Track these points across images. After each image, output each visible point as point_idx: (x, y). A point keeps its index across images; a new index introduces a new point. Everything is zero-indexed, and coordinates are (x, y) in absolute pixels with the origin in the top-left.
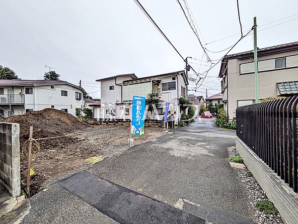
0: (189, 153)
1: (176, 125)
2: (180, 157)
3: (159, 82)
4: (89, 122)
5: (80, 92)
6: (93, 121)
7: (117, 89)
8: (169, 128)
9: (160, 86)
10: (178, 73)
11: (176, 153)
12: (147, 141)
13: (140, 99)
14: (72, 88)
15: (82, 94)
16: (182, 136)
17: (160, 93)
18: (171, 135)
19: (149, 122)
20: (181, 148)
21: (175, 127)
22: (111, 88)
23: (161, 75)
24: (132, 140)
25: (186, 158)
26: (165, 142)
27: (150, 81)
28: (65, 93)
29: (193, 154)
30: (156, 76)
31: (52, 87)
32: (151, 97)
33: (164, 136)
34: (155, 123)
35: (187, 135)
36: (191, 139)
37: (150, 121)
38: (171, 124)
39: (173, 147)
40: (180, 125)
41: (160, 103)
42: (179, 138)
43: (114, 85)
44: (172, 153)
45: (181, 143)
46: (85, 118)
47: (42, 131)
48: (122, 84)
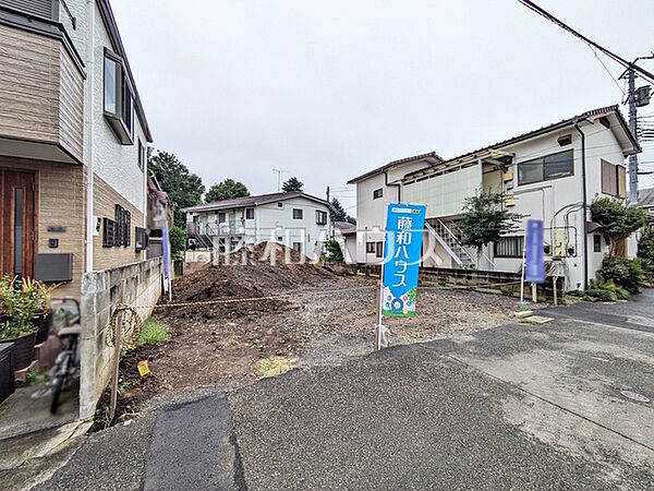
0: (610, 441)
1: (577, 294)
2: (545, 448)
3: (506, 161)
4: (335, 268)
5: (324, 209)
6: (341, 268)
7: (390, 195)
8: (539, 301)
9: (513, 172)
10: (582, 118)
11: (534, 423)
12: (441, 336)
13: (410, 211)
14: (309, 203)
15: (328, 214)
16: (593, 340)
17: (510, 192)
18: (542, 328)
19: (469, 278)
20: (569, 400)
21: (569, 301)
22: (377, 194)
23: (514, 140)
24: (383, 329)
25: (581, 469)
26: (503, 352)
27: (476, 163)
28: (298, 214)
29: (636, 455)
30: (497, 146)
31: (280, 205)
32: (477, 206)
33: (509, 327)
34: (491, 280)
35: (620, 340)
36: (637, 365)
37: (473, 275)
38: (550, 289)
39: (531, 387)
40: (594, 294)
41: (510, 221)
42: (575, 347)
43: (383, 186)
44: (512, 412)
45: (575, 371)
46: (330, 260)
47: (229, 283)
48: (400, 183)
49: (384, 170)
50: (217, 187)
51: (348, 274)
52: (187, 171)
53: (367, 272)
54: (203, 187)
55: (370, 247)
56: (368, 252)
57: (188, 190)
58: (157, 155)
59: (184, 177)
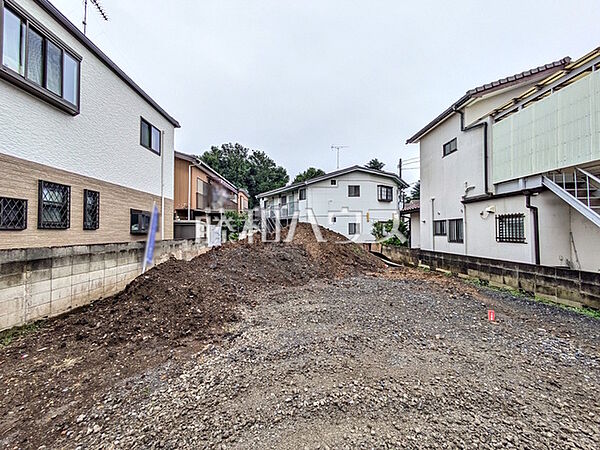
5: (390, 184)
6: (399, 255)
14: (368, 178)
15: (394, 188)
22: (449, 148)
28: (355, 191)
31: (333, 182)
43: (458, 133)
48: (488, 120)
49: (458, 109)
50: (301, 176)
51: (407, 265)
52: (274, 164)
53: (431, 265)
54: (288, 177)
55: (439, 228)
56: (435, 234)
57: (275, 180)
58: (252, 154)
59: (273, 170)
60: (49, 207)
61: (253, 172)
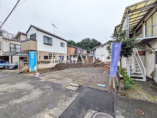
58: (92, 40)
59: (97, 43)
60: (50, 56)
61: (92, 44)
